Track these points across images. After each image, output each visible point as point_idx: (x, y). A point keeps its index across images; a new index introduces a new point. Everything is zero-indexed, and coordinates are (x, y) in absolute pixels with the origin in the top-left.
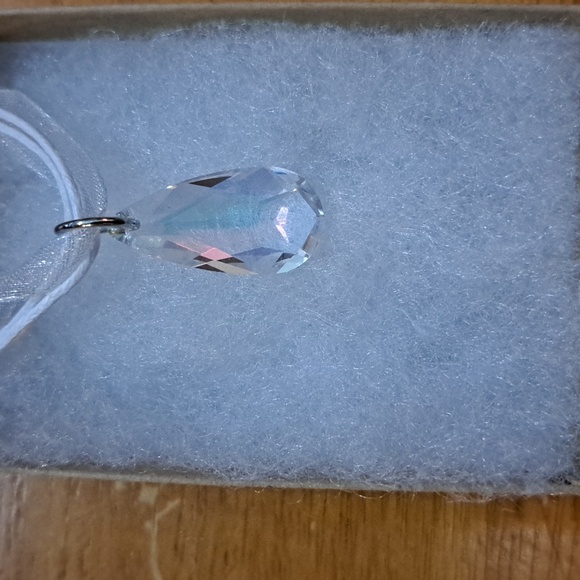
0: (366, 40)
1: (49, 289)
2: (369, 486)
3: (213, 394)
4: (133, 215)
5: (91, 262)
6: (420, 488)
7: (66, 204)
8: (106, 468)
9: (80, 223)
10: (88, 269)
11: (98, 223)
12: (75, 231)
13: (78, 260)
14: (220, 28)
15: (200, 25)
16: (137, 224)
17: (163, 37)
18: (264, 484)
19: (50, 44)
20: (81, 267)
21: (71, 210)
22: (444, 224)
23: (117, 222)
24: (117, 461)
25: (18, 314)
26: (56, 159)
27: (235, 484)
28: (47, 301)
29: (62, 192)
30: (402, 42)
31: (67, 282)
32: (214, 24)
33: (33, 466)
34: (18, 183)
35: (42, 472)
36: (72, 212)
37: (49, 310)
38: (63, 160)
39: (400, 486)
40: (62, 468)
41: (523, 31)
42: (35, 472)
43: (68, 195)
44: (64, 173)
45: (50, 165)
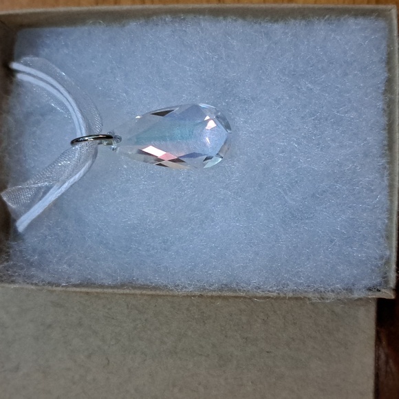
0: (257, 26)
1: (68, 178)
2: (260, 293)
4: (117, 134)
5: (93, 162)
6: (291, 295)
7: (77, 127)
8: (102, 286)
9: (86, 138)
10: (92, 164)
11: (97, 138)
12: (83, 143)
13: (86, 161)
14: (167, 19)
15: (155, 18)
16: (120, 139)
17: (133, 25)
18: (198, 293)
19: (60, 29)
20: (87, 165)
21: (81, 130)
22: (304, 137)
23: (108, 137)
24: (108, 282)
25: (48, 194)
26: (70, 99)
27: (180, 293)
28: (66, 185)
29: (75, 119)
30: (278, 28)
31: (79, 174)
32: (163, 17)
33: (58, 285)
34: (43, 115)
35: (64, 289)
36: (81, 132)
37: (67, 191)
38: (76, 100)
39: (279, 294)
40: (75, 286)
41: (351, 21)
42: (59, 289)
43: (79, 122)
44: (76, 108)
45: (67, 104)
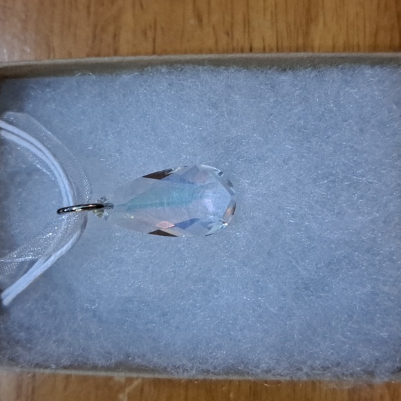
0: (262, 77)
1: (55, 251)
2: (270, 377)
3: (164, 314)
4: (110, 199)
5: (82, 232)
6: (305, 378)
7: (64, 195)
8: (95, 368)
9: (74, 209)
10: (81, 235)
11: (86, 208)
12: (71, 213)
13: (71, 235)
14: (163, 70)
15: (149, 68)
16: (112, 206)
17: (125, 77)
18: (201, 377)
19: (47, 80)
20: (75, 236)
21: (68, 199)
22: (317, 202)
23: (99, 206)
24: (101, 362)
25: (33, 267)
26: (56, 164)
27: (181, 377)
28: (53, 259)
29: (61, 185)
30: (286, 79)
31: (66, 246)
32: (159, 67)
33: (47, 367)
35: (52, 371)
36: (68, 201)
37: (57, 263)
38: (61, 164)
39: (292, 378)
40: (65, 368)
41: (368, 72)
42: (48, 371)
43: (65, 189)
44: (62, 173)
45: (52, 168)
